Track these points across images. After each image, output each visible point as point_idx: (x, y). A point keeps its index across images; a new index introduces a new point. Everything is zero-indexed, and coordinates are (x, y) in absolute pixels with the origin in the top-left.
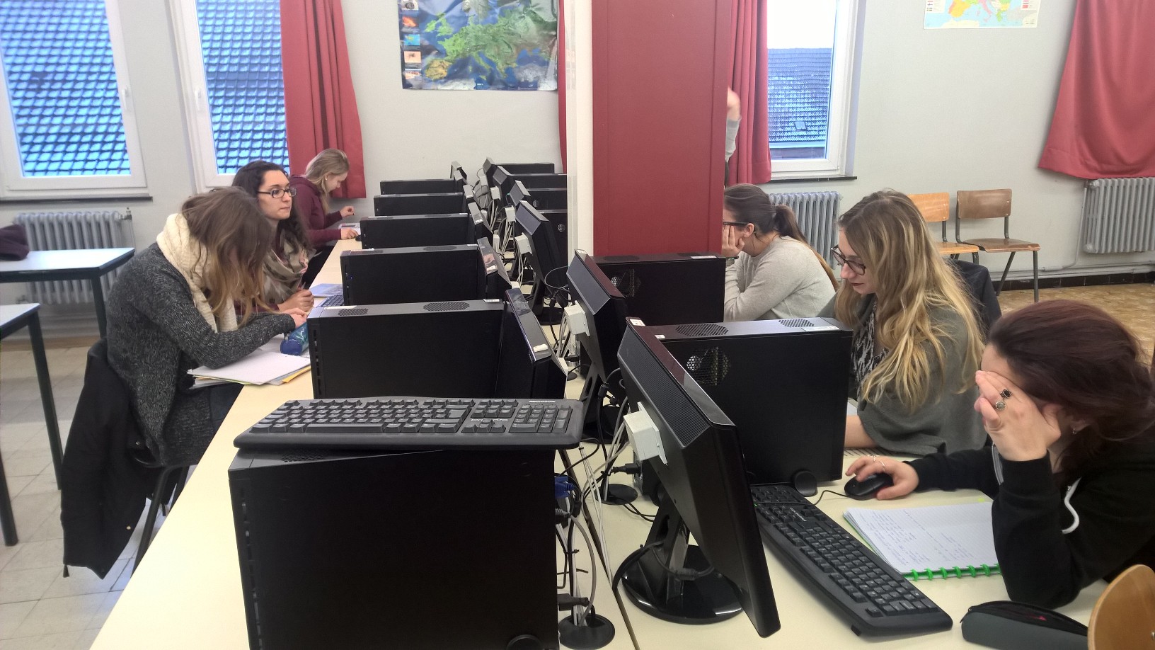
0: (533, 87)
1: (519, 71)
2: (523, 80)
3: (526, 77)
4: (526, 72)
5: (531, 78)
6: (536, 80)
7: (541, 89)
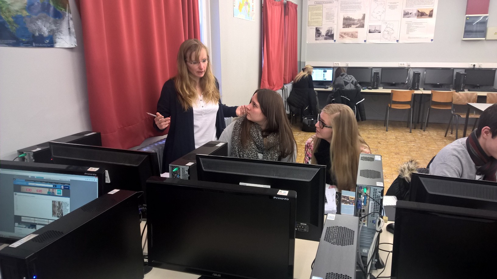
0: (49, 43)
1: (31, 22)
2: (37, 34)
3: (40, 30)
4: (39, 23)
5: (45, 31)
6: (51, 34)
7: (57, 45)
